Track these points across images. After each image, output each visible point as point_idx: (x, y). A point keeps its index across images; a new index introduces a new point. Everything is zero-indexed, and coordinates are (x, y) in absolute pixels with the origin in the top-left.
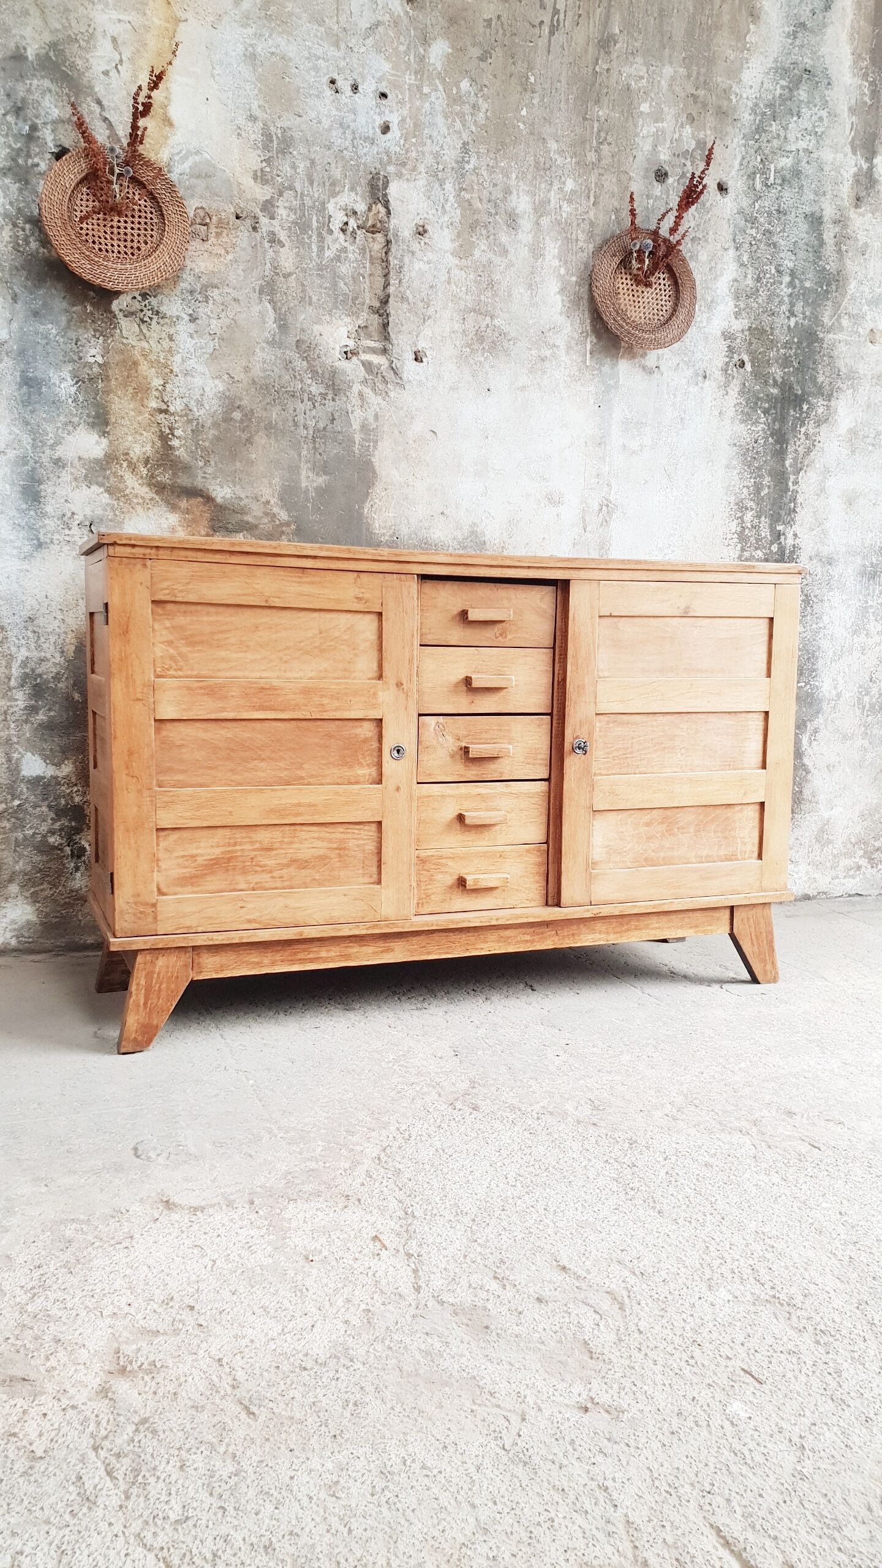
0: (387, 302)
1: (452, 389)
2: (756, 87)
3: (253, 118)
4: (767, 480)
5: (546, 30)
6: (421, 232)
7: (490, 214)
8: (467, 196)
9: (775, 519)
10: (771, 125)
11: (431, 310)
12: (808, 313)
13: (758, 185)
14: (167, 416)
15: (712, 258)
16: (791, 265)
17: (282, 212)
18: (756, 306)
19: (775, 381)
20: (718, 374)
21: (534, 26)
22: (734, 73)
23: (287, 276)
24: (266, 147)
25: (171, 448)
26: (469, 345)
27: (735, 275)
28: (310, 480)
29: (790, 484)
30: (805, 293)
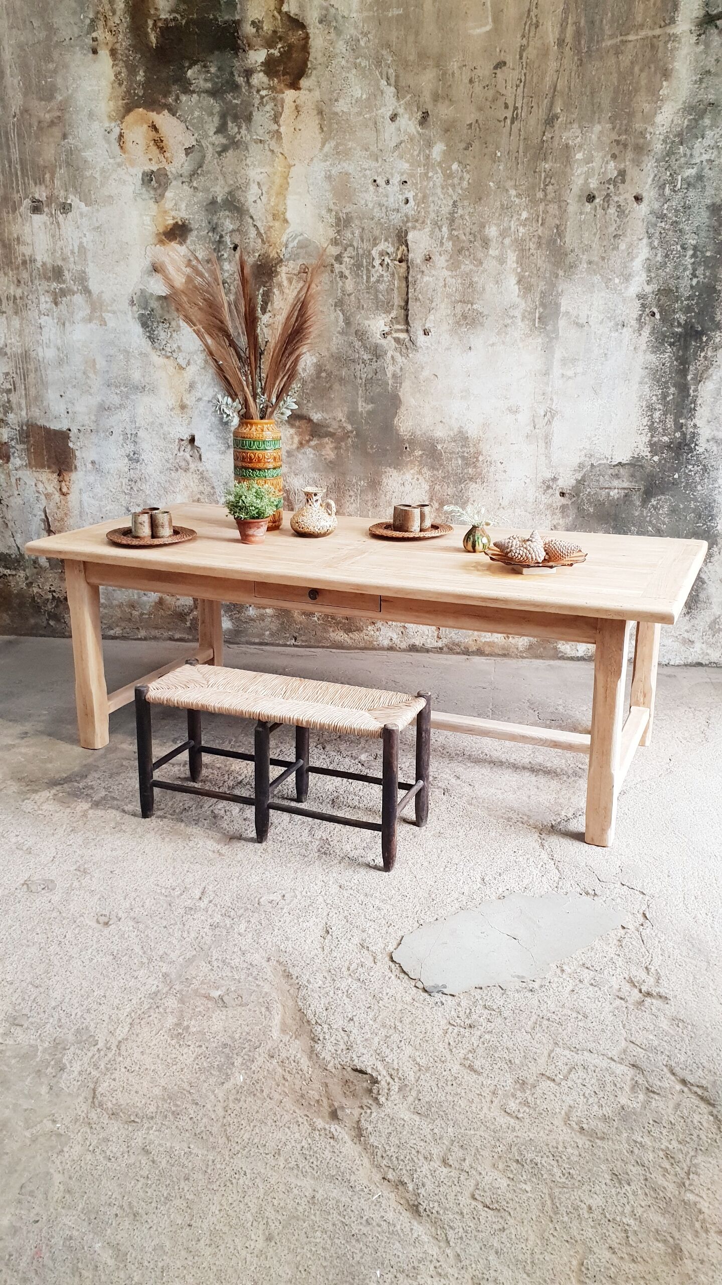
0: (407, 302)
1: (448, 349)
2: (667, 125)
3: (330, 211)
4: (672, 390)
5: (508, 121)
6: (428, 259)
7: (471, 242)
8: (455, 233)
9: (678, 415)
10: (679, 149)
11: (434, 304)
12: (708, 274)
13: (667, 191)
15: (631, 245)
16: (694, 242)
17: (346, 259)
18: (664, 274)
19: (679, 323)
20: (634, 323)
21: (500, 121)
22: (649, 119)
23: (349, 295)
24: (338, 225)
26: (458, 323)
27: (647, 255)
28: (363, 407)
29: (691, 391)
30: (706, 262)
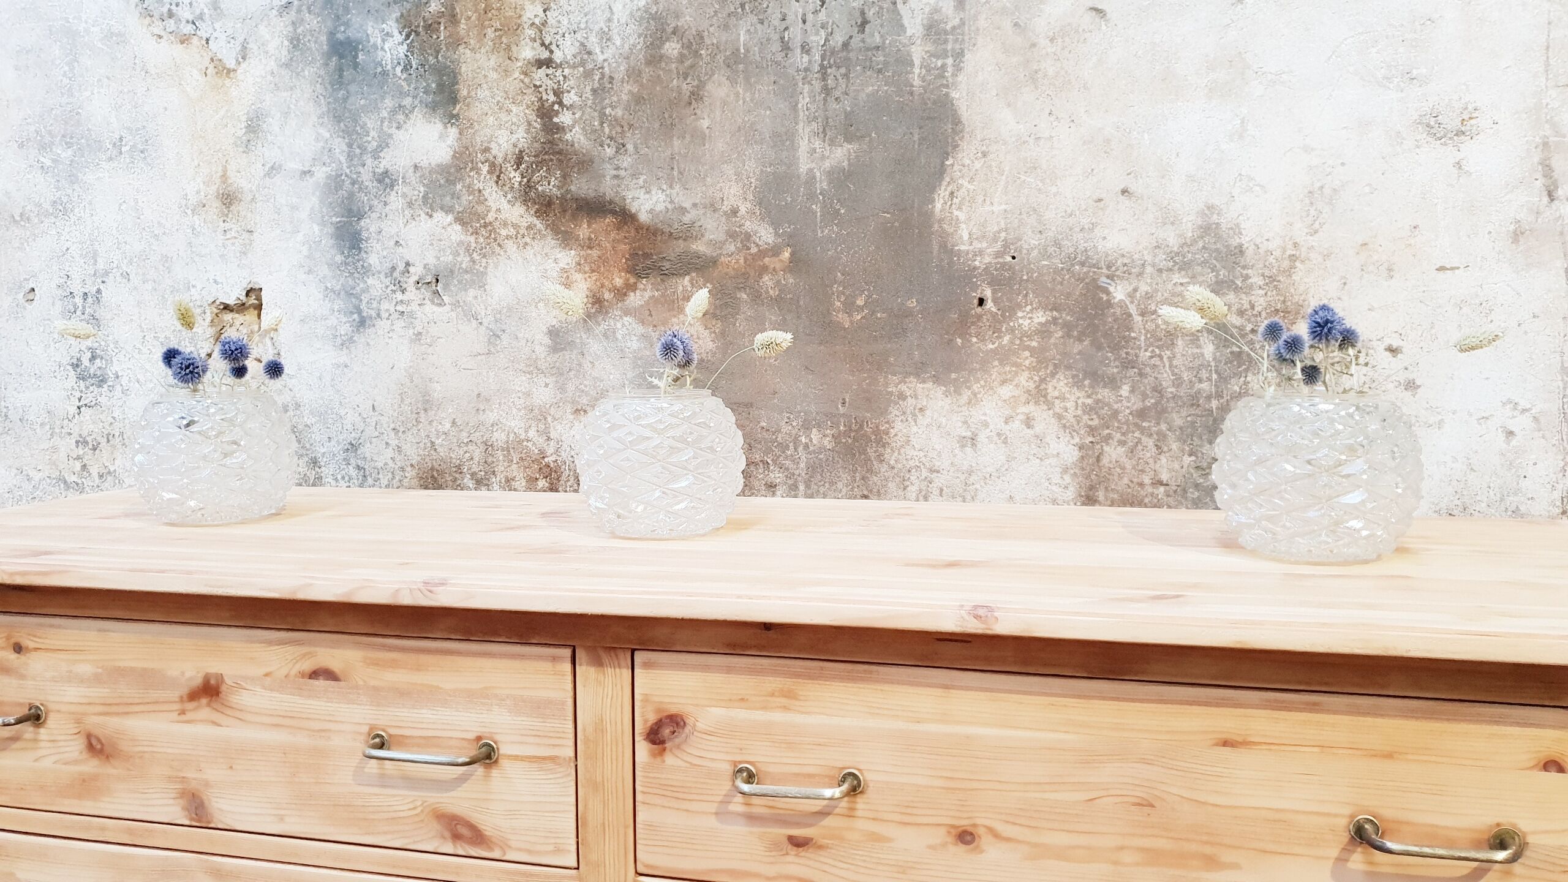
14: (550, 71)
25: (560, 129)
